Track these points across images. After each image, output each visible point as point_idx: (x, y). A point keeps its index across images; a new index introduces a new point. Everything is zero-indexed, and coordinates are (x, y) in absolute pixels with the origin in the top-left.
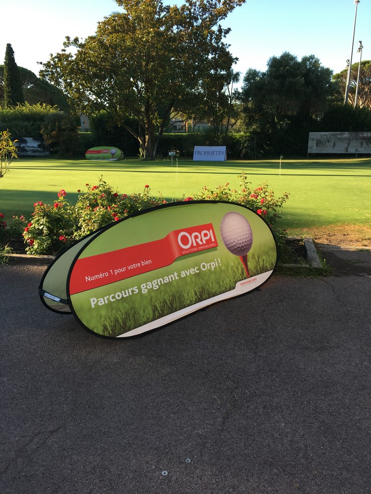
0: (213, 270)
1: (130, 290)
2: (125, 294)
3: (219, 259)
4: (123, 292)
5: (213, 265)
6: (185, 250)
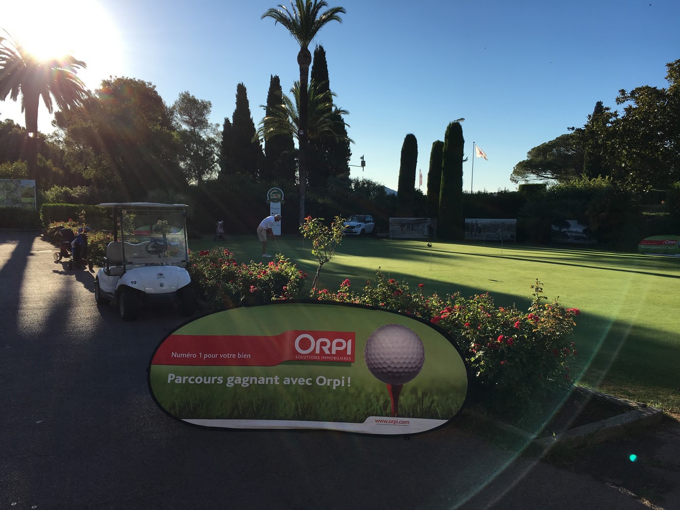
1: (213, 378)
2: (207, 381)
4: (205, 378)
5: (337, 383)
6: (301, 354)
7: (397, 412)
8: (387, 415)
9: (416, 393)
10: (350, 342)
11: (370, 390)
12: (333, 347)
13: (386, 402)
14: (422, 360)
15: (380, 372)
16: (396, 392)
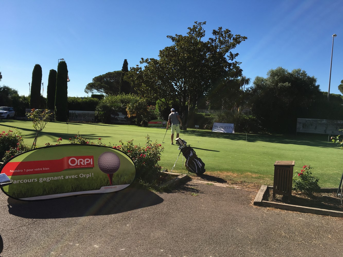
0: (87, 178)
1: (32, 180)
2: (29, 181)
3: (93, 174)
4: (28, 180)
5: (88, 176)
6: (72, 166)
7: (112, 184)
8: (108, 186)
9: (118, 176)
10: (92, 159)
11: (101, 177)
12: (85, 162)
13: (108, 181)
14: (119, 164)
16: (111, 176)
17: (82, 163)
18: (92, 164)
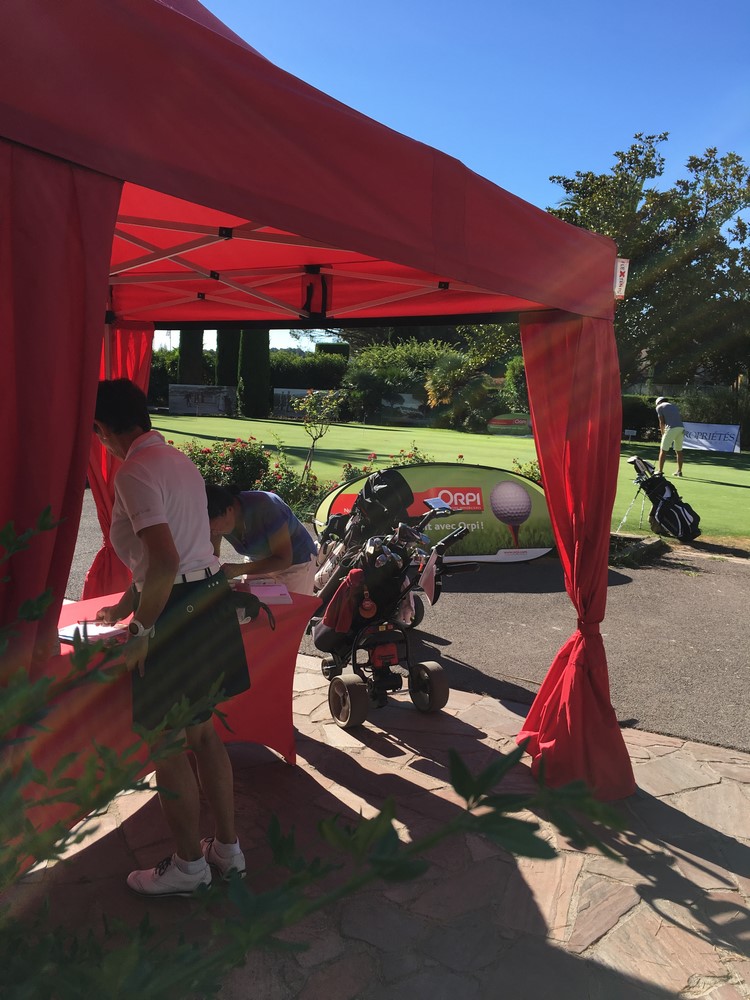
0: (473, 531)
3: (482, 523)
5: (474, 527)
7: (518, 545)
8: (512, 548)
9: (529, 531)
10: (478, 495)
11: (498, 530)
12: (467, 500)
13: (510, 538)
14: (530, 507)
15: (503, 517)
16: (515, 530)
17: (461, 501)
18: (479, 503)
